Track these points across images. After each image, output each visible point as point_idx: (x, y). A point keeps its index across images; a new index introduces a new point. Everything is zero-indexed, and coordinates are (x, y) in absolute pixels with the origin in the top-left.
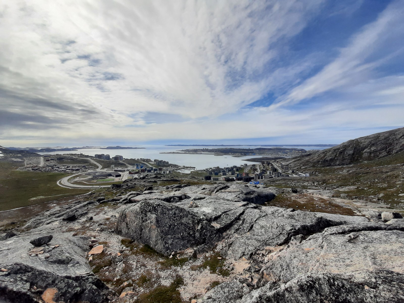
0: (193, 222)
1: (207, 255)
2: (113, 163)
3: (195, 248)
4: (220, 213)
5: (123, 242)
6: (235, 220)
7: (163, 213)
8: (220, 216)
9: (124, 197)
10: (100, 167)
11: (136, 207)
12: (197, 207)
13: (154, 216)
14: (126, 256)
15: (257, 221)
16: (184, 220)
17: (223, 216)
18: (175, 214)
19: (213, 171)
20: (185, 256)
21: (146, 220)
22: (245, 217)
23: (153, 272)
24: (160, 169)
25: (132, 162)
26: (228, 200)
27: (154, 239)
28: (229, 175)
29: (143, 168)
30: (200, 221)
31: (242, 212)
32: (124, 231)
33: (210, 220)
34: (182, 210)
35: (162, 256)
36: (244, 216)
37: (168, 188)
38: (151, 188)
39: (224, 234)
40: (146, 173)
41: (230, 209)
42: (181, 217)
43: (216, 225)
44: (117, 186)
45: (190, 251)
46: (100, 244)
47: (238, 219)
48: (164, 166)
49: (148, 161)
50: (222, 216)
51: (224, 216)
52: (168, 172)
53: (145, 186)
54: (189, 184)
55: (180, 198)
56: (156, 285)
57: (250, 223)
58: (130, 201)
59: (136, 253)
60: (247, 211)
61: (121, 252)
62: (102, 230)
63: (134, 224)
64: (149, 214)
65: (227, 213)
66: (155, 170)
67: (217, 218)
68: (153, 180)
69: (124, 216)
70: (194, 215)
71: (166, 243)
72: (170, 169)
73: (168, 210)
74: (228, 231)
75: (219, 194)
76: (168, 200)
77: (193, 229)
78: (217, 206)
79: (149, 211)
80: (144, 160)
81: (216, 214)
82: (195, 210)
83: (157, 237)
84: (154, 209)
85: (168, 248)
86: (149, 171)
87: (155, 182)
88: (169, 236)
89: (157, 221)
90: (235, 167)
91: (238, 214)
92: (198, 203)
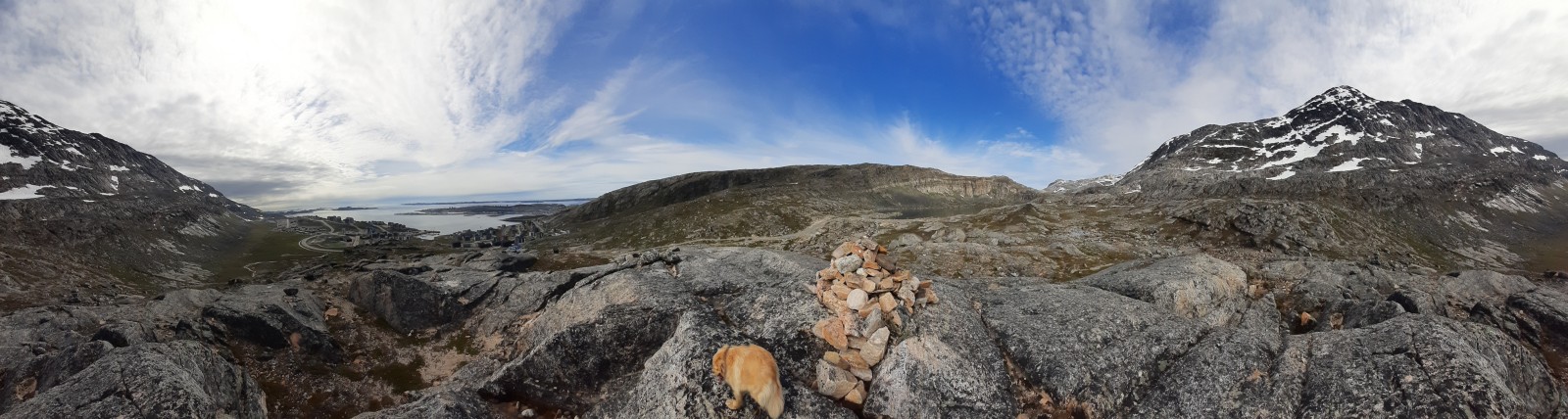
0: (435, 298)
1: (454, 334)
2: (344, 226)
3: (439, 328)
5: (356, 310)
6: (487, 293)
7: (398, 286)
8: (468, 290)
9: (355, 264)
10: (333, 230)
11: (369, 276)
12: (440, 280)
13: (389, 288)
14: (358, 325)
15: (513, 291)
16: (424, 296)
17: (472, 290)
18: (413, 288)
19: (463, 235)
20: (427, 336)
21: (380, 292)
22: (500, 289)
23: (389, 347)
24: (396, 235)
25: (363, 225)
26: (480, 270)
27: (389, 313)
28: (483, 239)
29: (376, 233)
30: (444, 297)
31: (494, 283)
32: (357, 299)
33: (456, 295)
34: (422, 284)
35: (399, 332)
36: (498, 288)
37: (405, 258)
38: (384, 257)
39: (474, 310)
40: (379, 239)
41: (480, 281)
42: (421, 292)
43: (464, 301)
44: (348, 251)
45: (432, 331)
46: (335, 307)
47: (491, 290)
48: (400, 230)
49: (381, 224)
51: (474, 290)
52: (405, 238)
53: (377, 254)
54: (432, 253)
55: (420, 270)
56: (392, 361)
57: (505, 294)
58: (362, 270)
59: (369, 325)
60: (502, 281)
61: (354, 320)
62: (336, 295)
63: (368, 294)
64: (383, 286)
65: (478, 286)
66: (390, 235)
67: (464, 293)
68: (387, 247)
69: (356, 284)
70: (436, 290)
71: (403, 319)
72: (408, 234)
73: (406, 283)
74: (478, 307)
75: (470, 264)
76: (406, 271)
77: (436, 306)
78: (465, 278)
79: (384, 282)
80: (375, 223)
81: (464, 288)
82: (439, 284)
83: (392, 311)
84: (389, 280)
85: (405, 325)
86: (383, 236)
87: (389, 249)
88: (407, 313)
89: (393, 294)
90: (491, 229)
92: (442, 276)
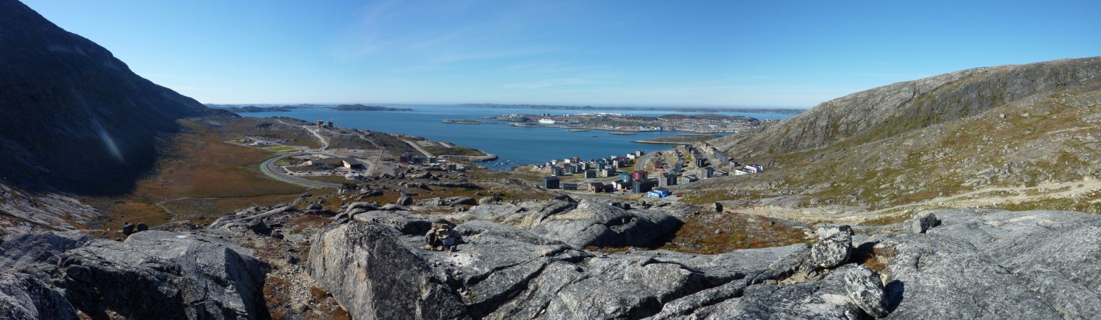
4: (487, 270)
6: (515, 290)
8: (484, 278)
15: (559, 294)
17: (492, 277)
22: (540, 284)
31: (536, 270)
36: (541, 281)
41: (514, 262)
47: (522, 286)
50: (489, 277)
51: (495, 278)
57: (545, 297)
60: (550, 268)
64: (358, 248)
65: (504, 271)
67: (475, 282)
81: (477, 272)
91: (526, 276)
